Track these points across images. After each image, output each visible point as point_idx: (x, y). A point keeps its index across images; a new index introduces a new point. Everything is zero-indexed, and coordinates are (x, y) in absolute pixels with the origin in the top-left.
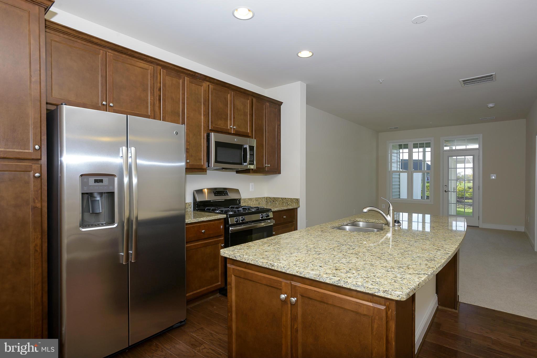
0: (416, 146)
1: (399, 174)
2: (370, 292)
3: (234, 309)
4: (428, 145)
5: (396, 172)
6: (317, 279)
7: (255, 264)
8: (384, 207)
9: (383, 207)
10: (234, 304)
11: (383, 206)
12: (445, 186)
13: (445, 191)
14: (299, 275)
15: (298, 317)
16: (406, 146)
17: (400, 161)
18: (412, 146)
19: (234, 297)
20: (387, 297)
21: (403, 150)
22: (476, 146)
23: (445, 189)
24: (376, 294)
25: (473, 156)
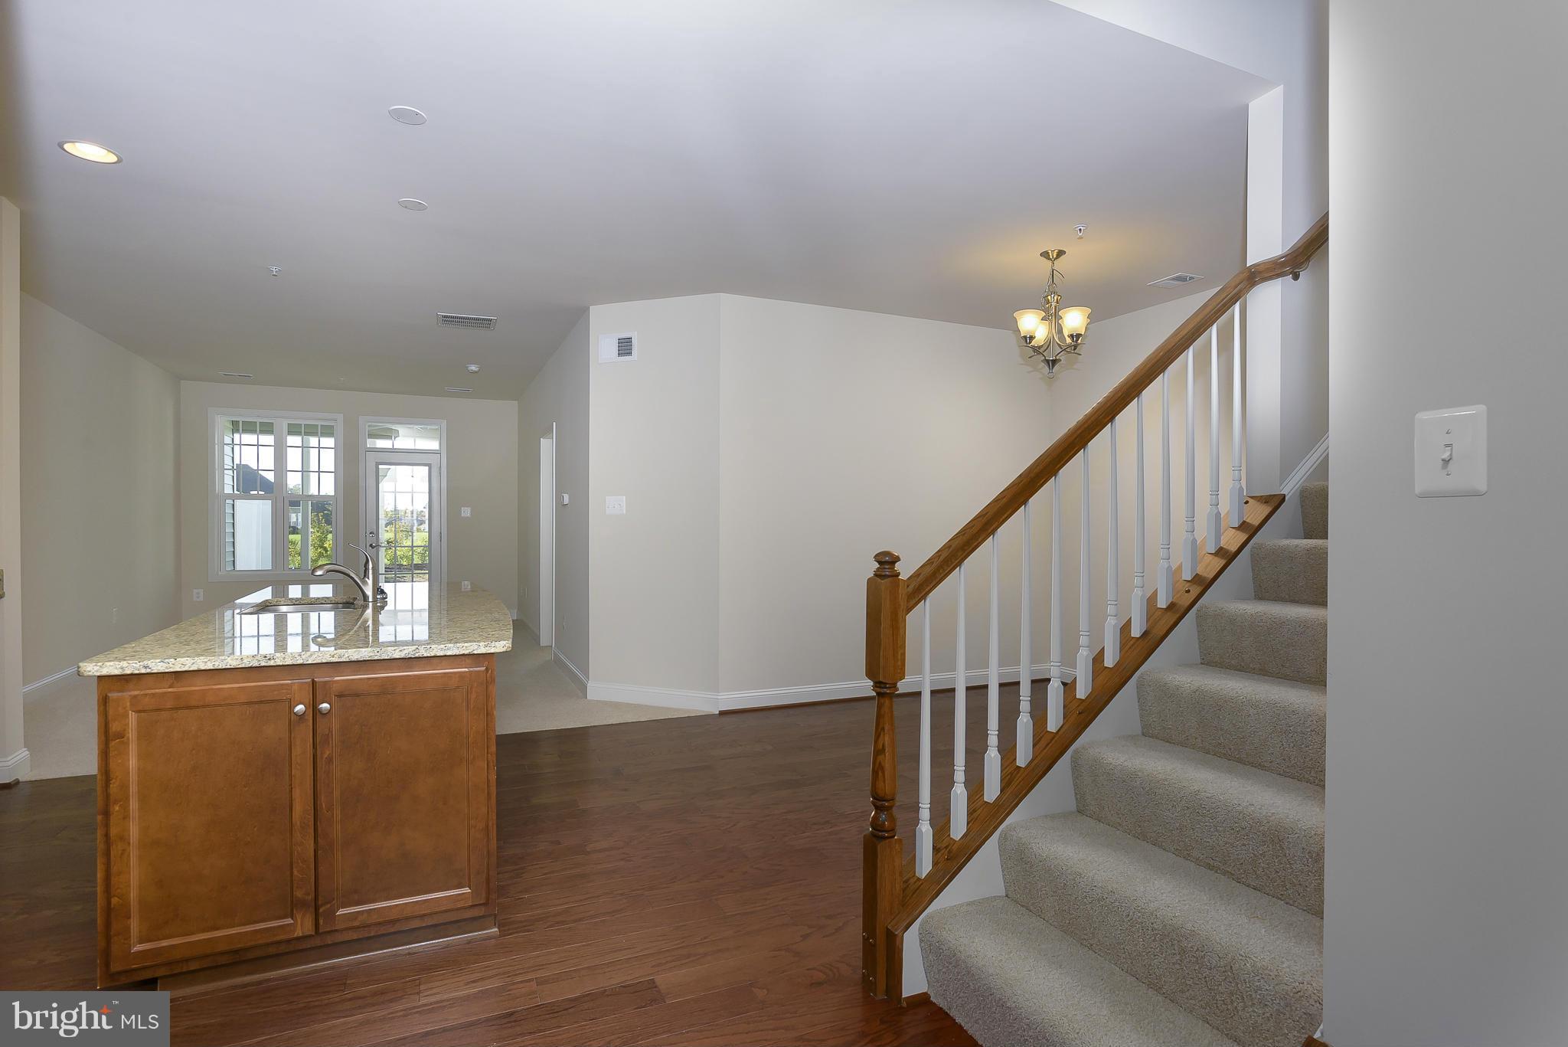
0: (294, 430)
1: (233, 505)
2: (466, 652)
3: (133, 789)
4: (327, 432)
5: (229, 496)
6: (376, 658)
7: (216, 667)
8: (201, 599)
9: (198, 597)
10: (133, 777)
11: (198, 593)
12: (371, 533)
13: (371, 545)
14: (337, 660)
15: (332, 735)
16: (267, 429)
17: (235, 467)
18: (285, 429)
19: (133, 763)
20: (489, 652)
21: (242, 435)
22: (433, 445)
23: (370, 540)
24: (475, 652)
25: (429, 466)
